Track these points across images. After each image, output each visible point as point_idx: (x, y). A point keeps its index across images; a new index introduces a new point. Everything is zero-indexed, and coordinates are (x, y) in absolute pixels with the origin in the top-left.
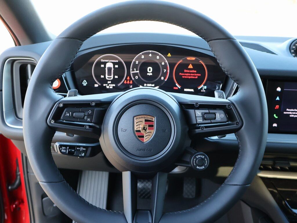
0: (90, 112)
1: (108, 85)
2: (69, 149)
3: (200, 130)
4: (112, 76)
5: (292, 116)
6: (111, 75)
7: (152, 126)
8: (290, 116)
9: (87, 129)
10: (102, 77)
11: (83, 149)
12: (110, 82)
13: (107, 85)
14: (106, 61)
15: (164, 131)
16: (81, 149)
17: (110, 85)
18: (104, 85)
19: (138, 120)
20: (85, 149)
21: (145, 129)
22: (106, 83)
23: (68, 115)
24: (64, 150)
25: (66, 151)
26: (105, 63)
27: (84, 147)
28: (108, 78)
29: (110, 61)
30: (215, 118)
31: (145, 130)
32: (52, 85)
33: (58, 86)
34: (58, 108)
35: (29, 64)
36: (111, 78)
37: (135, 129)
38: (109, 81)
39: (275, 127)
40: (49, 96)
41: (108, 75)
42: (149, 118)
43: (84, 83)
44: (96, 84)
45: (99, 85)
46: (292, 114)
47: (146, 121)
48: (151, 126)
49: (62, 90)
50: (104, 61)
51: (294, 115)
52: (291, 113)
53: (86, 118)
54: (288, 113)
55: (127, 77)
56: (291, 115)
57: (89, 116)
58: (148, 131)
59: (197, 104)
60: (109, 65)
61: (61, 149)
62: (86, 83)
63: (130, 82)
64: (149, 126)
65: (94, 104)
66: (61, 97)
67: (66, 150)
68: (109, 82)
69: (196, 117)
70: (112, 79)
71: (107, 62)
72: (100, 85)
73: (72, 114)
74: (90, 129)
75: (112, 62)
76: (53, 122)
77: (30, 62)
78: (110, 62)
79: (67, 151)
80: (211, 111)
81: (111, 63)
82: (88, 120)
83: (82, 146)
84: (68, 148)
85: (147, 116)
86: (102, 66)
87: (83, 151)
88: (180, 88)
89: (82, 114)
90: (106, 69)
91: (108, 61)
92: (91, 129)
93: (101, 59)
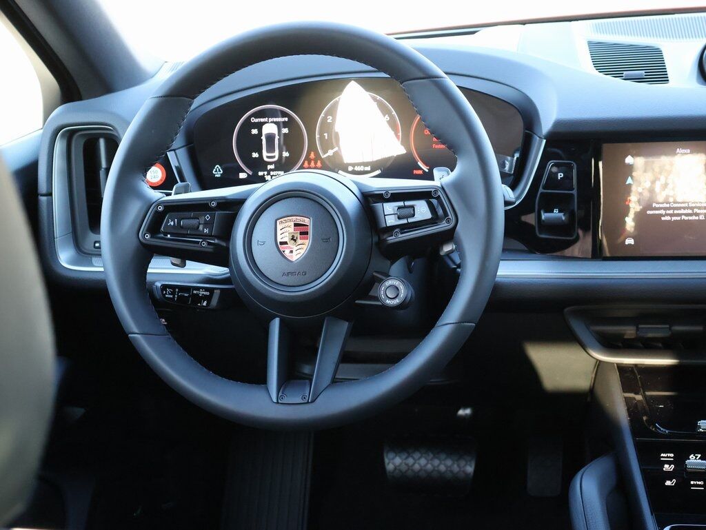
0: (208, 217)
1: (268, 174)
2: (178, 292)
3: (394, 237)
4: (276, 154)
5: (668, 218)
6: (273, 151)
7: (306, 233)
8: (663, 219)
9: (204, 247)
10: (255, 155)
11: (204, 293)
12: (272, 167)
13: (266, 173)
14: (262, 120)
15: (327, 240)
16: (202, 293)
17: (272, 173)
18: (261, 174)
19: (283, 225)
20: (208, 293)
21: (295, 238)
22: (265, 169)
23: (172, 223)
24: (169, 294)
25: (174, 297)
26: (259, 126)
27: (206, 289)
28: (268, 157)
29: (271, 120)
30: (414, 215)
31: (295, 241)
32: (145, 176)
33: (161, 180)
34: (157, 212)
35: (102, 137)
36: (274, 157)
37: (279, 240)
38: (271, 163)
39: (630, 245)
40: (140, 195)
41: (268, 151)
42: (300, 220)
43: (216, 171)
44: (244, 171)
45: (248, 174)
46: (667, 215)
47: (296, 225)
48: (304, 233)
49: (167, 185)
50: (256, 120)
51: (671, 215)
52: (663, 212)
53: (201, 228)
54: (657, 212)
55: (308, 154)
56: (664, 216)
57: (206, 224)
58: (299, 241)
59: (387, 192)
60: (269, 128)
61: (164, 292)
62: (220, 171)
63: (316, 163)
64: (301, 233)
65: (214, 204)
66: (161, 195)
67: (173, 293)
68: (269, 167)
69: (385, 215)
70: (276, 159)
71: (265, 123)
72: (251, 173)
73: (179, 222)
74: (209, 247)
75: (275, 123)
76: (148, 236)
77: (104, 133)
78: (271, 122)
79: (176, 296)
80: (408, 203)
81: (273, 124)
82: (206, 231)
83: (202, 288)
84: (177, 290)
85: (298, 218)
86: (255, 131)
87: (205, 298)
88: (427, 171)
89: (195, 222)
90: (263, 138)
91: (266, 120)
92: (212, 247)
93: (252, 115)
